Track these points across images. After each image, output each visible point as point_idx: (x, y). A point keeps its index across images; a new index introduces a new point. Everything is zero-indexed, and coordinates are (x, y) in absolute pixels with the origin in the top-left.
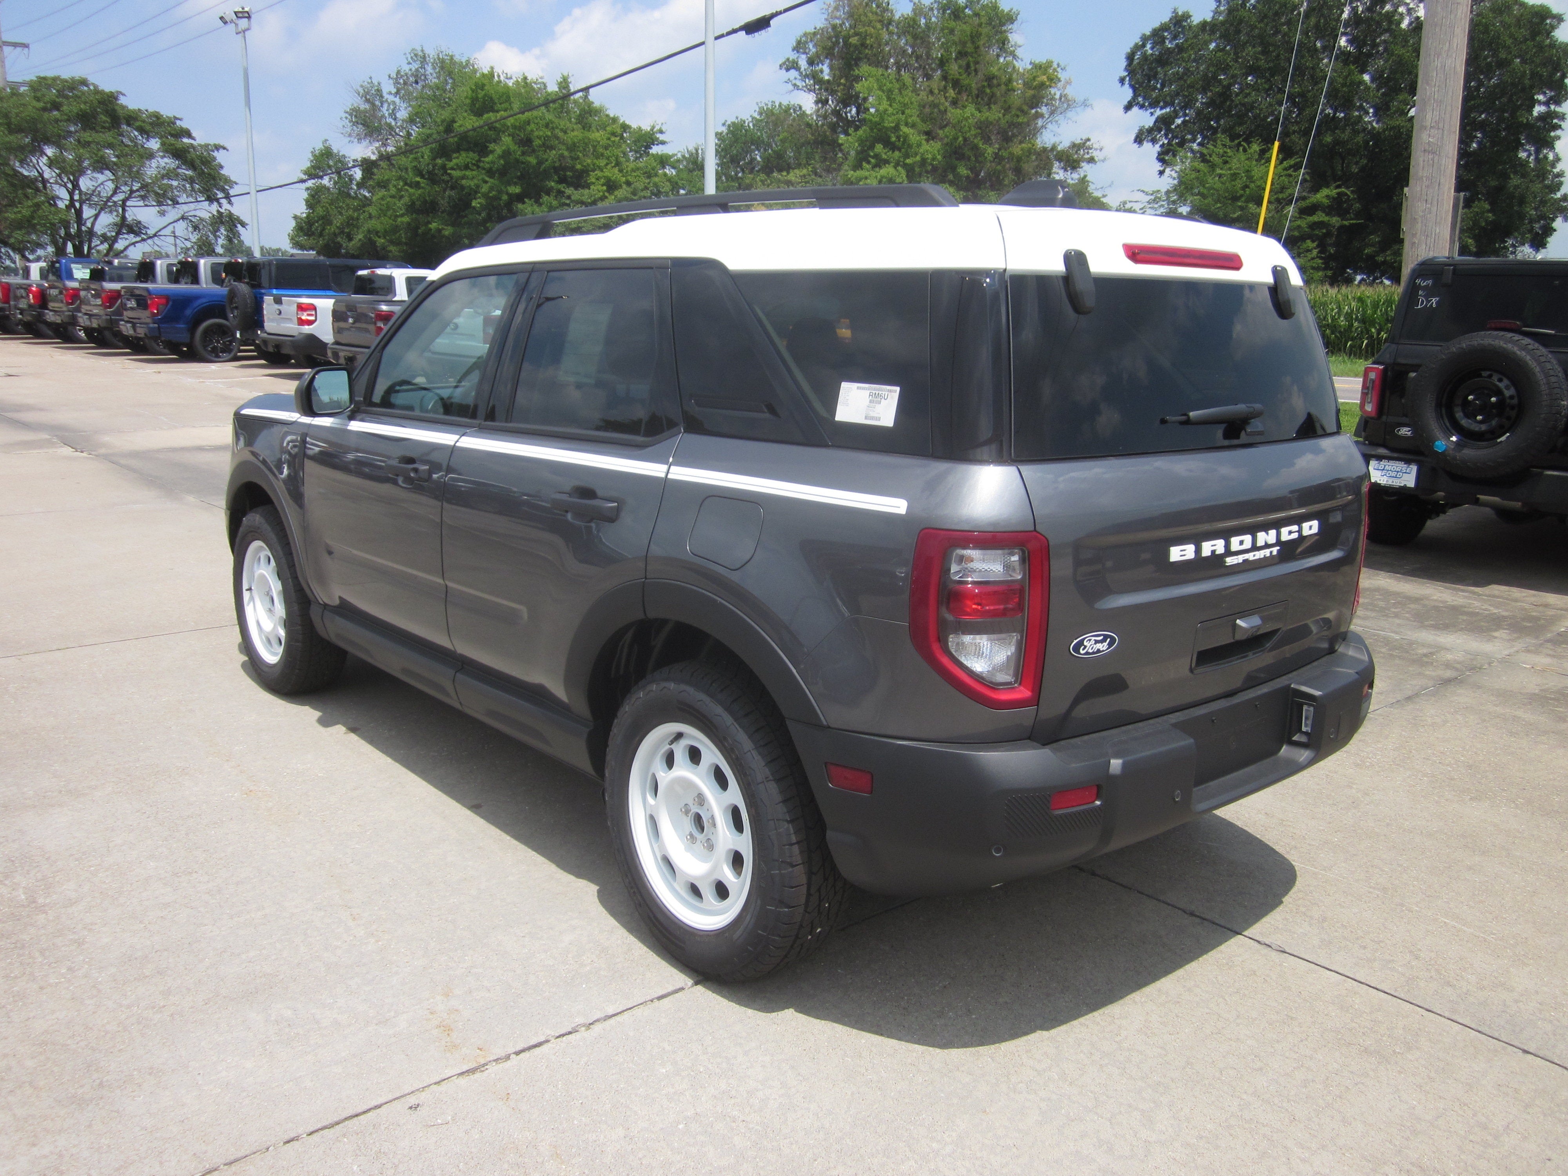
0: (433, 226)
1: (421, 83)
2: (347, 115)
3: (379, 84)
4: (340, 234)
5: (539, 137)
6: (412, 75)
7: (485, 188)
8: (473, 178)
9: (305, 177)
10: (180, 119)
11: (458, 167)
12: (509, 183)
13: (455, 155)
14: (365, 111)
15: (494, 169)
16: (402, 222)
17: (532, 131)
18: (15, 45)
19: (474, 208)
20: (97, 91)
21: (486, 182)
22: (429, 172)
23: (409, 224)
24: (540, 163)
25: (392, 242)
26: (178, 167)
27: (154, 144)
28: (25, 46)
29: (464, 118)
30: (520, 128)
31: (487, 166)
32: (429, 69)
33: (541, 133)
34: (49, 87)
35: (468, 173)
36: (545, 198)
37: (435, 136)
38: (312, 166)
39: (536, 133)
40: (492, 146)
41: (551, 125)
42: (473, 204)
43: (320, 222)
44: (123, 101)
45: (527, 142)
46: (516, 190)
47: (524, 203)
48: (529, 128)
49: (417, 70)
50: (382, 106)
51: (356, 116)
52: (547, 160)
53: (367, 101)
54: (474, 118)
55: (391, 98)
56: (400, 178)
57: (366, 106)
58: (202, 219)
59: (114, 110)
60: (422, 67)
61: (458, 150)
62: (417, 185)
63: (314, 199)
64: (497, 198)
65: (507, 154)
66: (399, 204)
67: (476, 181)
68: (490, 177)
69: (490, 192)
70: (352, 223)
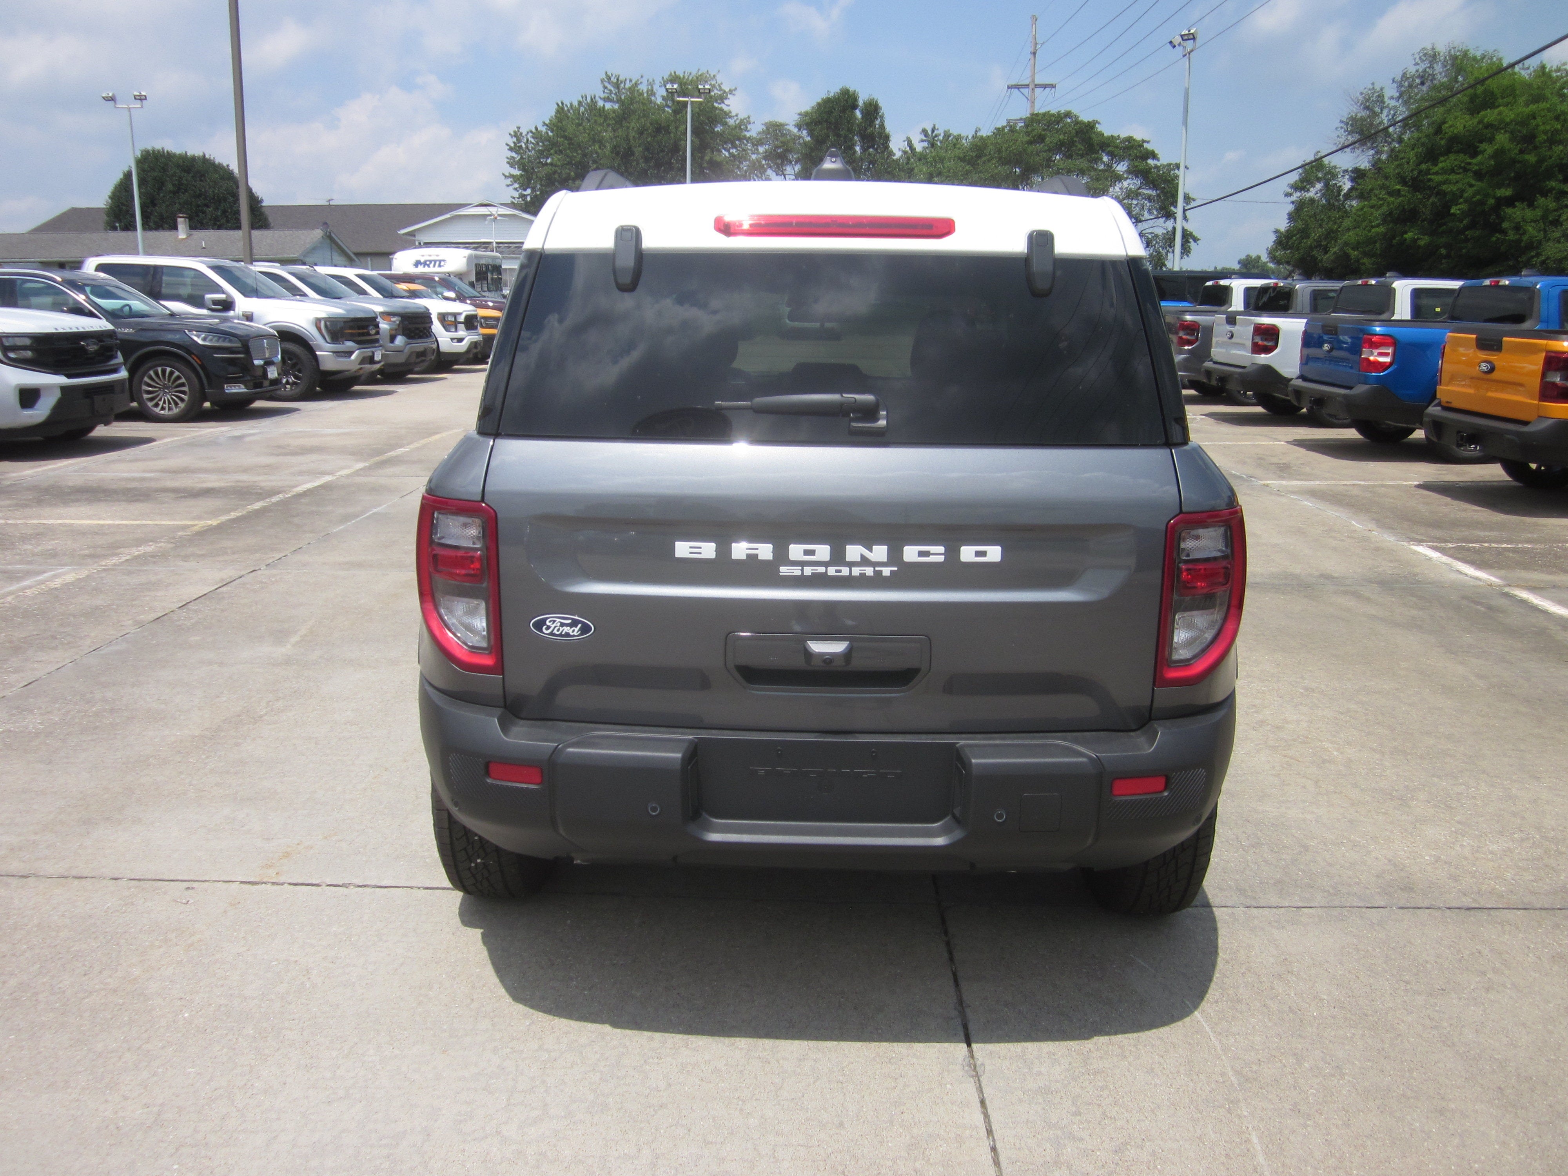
0: (1409, 235)
1: (1428, 84)
2: (1342, 125)
3: (1382, 89)
4: (1316, 247)
5: (1545, 132)
6: (1419, 77)
7: (1470, 192)
8: (1457, 182)
9: (1290, 191)
10: (1148, 142)
11: (1444, 171)
12: (1499, 186)
13: (1442, 159)
14: (1362, 119)
15: (1483, 171)
16: (1377, 234)
17: (1537, 126)
18: (1045, 86)
19: (1454, 215)
20: (1077, 122)
21: (1471, 186)
22: (1414, 179)
23: (1385, 234)
24: (1540, 161)
25: (1365, 254)
26: (1140, 188)
27: (1121, 168)
28: (1053, 86)
29: (1456, 118)
30: (1524, 123)
31: (1476, 168)
32: (1438, 68)
33: (1548, 127)
34: (1039, 122)
35: (1453, 177)
36: (1541, 201)
37: (1423, 140)
38: (1300, 180)
39: (1542, 128)
40: (1484, 146)
41: (1562, 117)
42: (1452, 211)
43: (1298, 236)
44: (1099, 128)
45: (1529, 140)
46: (1507, 192)
47: (1515, 207)
48: (1534, 123)
49: (1424, 71)
50: (1382, 113)
51: (1352, 125)
52: (1551, 157)
53: (1367, 108)
54: (1468, 117)
55: (1393, 103)
56: (1383, 187)
57: (1364, 113)
58: (1157, 236)
59: (1090, 138)
60: (1431, 67)
61: (1448, 151)
62: (1398, 193)
63: (1299, 211)
64: (1482, 203)
65: (1499, 153)
66: (1377, 214)
67: (1460, 185)
68: (1479, 181)
69: (1474, 196)
70: (1331, 235)
